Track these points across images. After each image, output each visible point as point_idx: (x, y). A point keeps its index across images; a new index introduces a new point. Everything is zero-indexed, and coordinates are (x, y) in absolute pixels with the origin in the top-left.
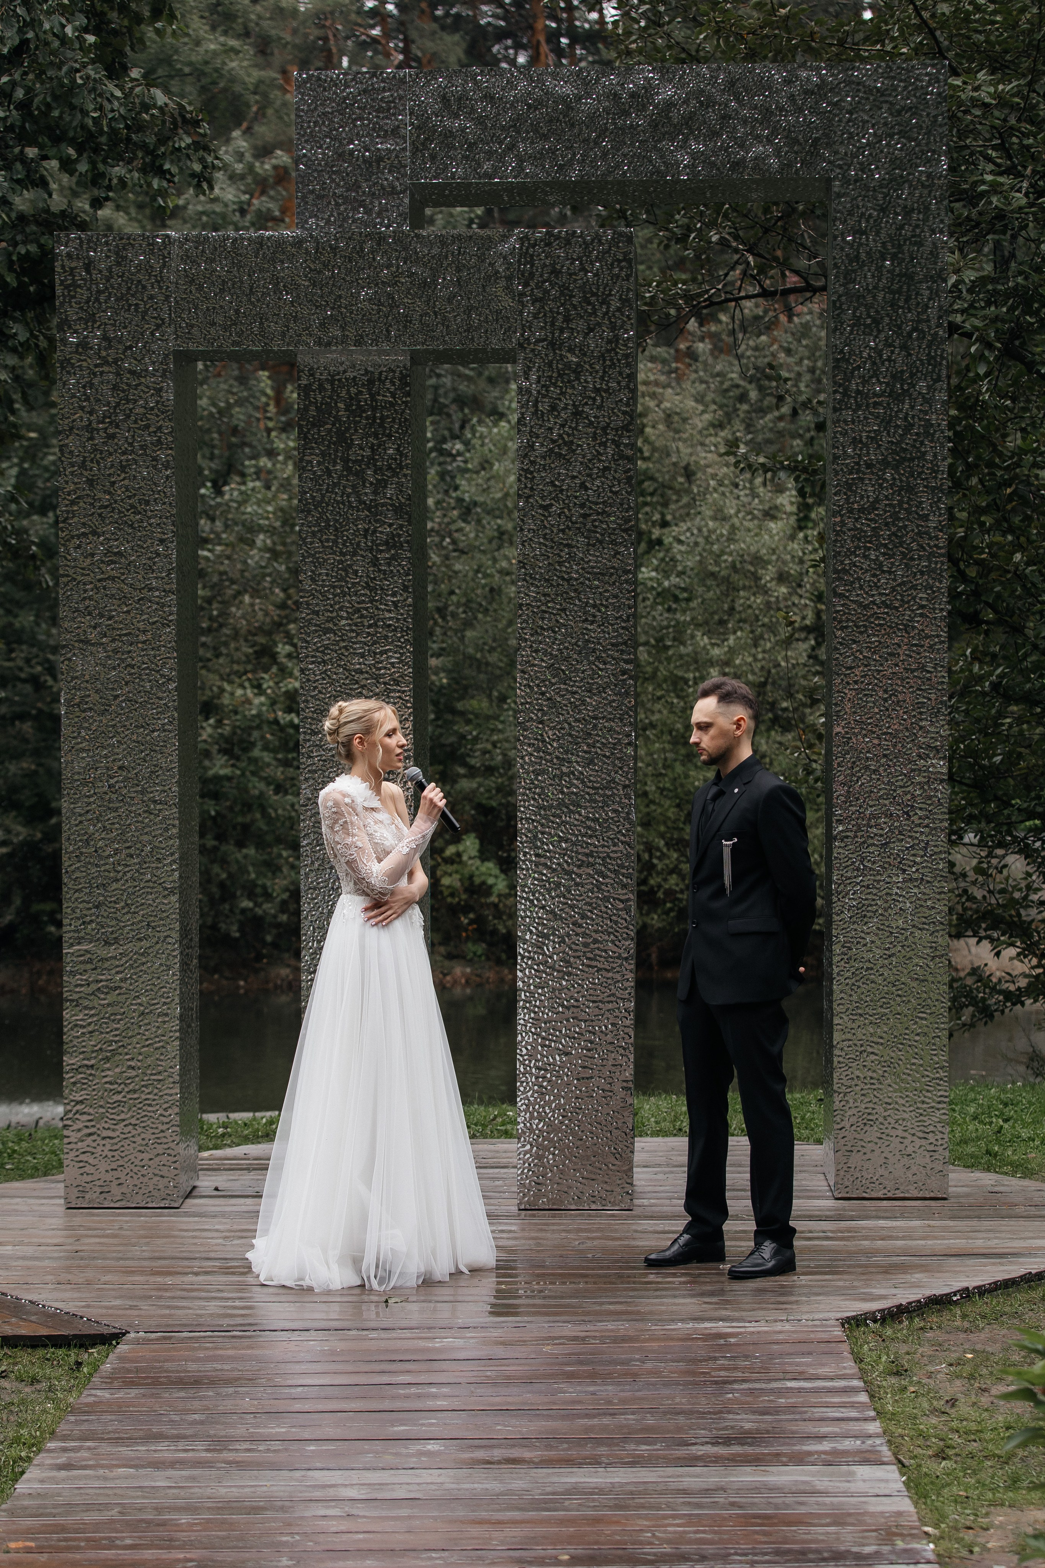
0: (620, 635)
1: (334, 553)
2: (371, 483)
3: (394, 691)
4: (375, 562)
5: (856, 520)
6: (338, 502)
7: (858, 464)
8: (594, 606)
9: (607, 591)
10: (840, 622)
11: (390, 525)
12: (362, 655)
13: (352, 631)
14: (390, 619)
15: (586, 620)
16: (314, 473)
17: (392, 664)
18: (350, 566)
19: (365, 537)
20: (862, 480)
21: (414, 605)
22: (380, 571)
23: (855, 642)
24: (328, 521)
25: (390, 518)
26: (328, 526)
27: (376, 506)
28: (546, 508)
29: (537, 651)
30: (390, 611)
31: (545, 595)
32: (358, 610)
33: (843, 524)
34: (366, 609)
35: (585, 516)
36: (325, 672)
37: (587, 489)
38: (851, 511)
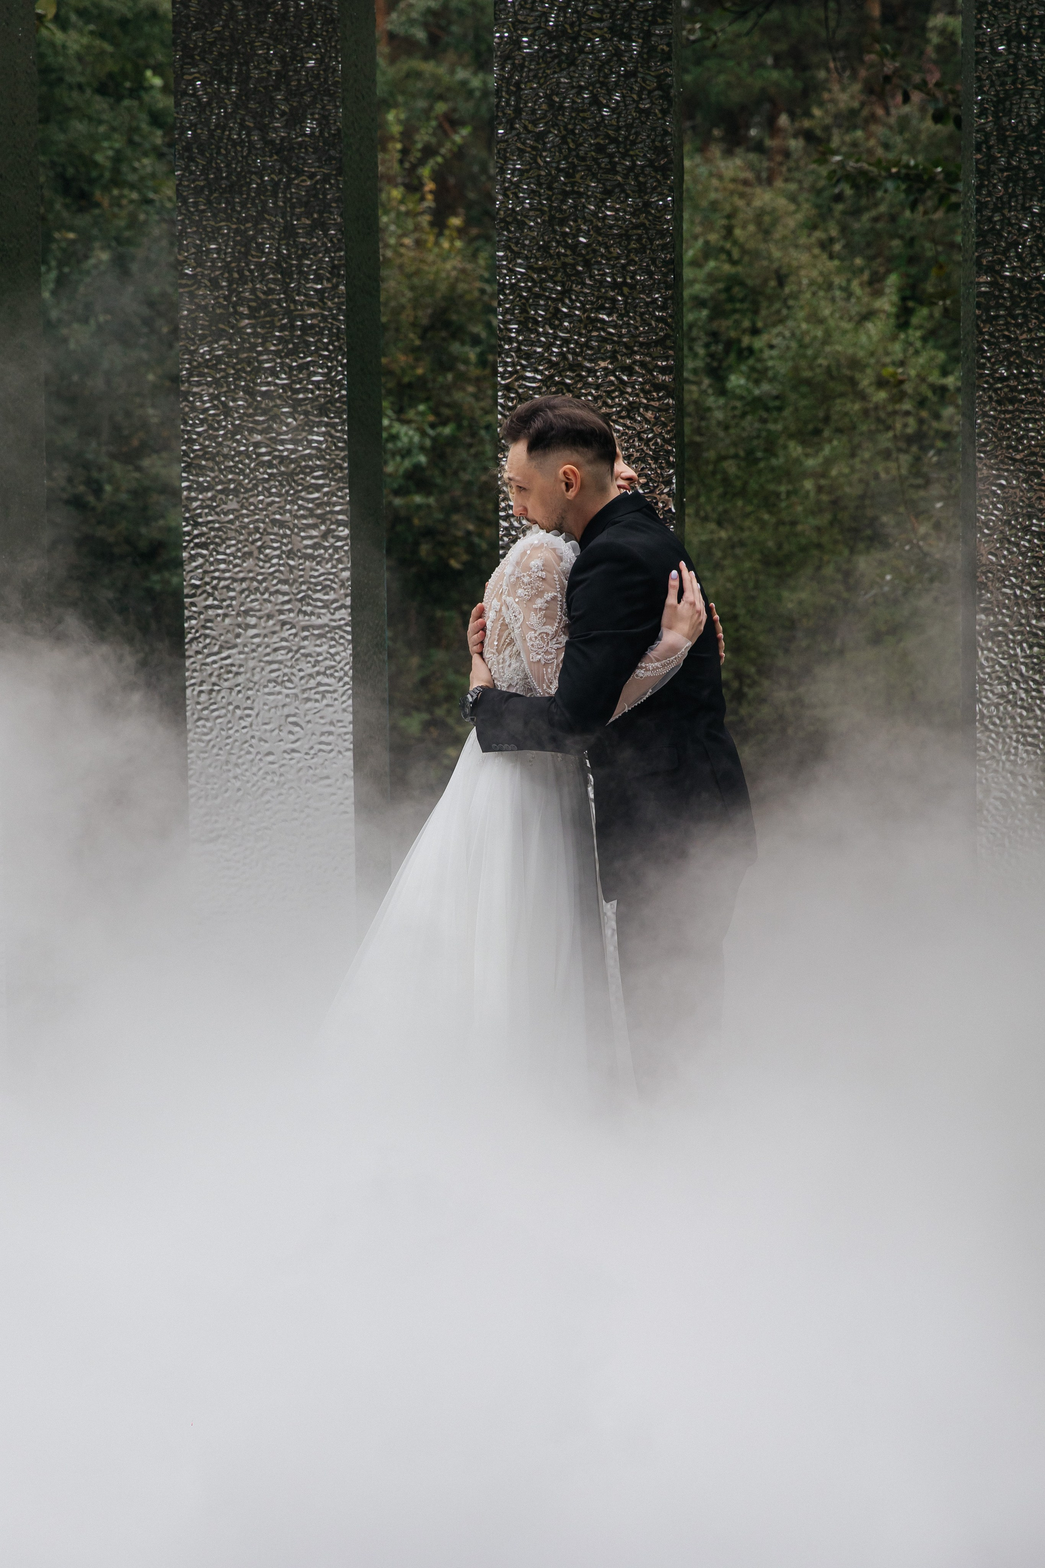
0: (653, 330)
1: (229, 219)
2: (283, 113)
3: (319, 424)
4: (289, 232)
5: (1011, 155)
6: (235, 144)
7: (1014, 68)
8: (614, 285)
9: (631, 262)
10: (987, 310)
11: (312, 176)
12: (273, 372)
13: (255, 334)
14: (313, 316)
15: (601, 308)
16: (199, 101)
17: (317, 384)
18: (254, 238)
19: (275, 195)
20: (1019, 92)
21: (350, 298)
22: (296, 245)
23: (1009, 339)
24: (219, 170)
25: (311, 164)
26: (219, 178)
27: (291, 149)
28: (540, 137)
29: (528, 356)
30: (312, 305)
31: (540, 271)
32: (266, 304)
33: (992, 160)
34: (279, 302)
35: (600, 149)
36: (217, 397)
37: (600, 106)
38: (1002, 139)
